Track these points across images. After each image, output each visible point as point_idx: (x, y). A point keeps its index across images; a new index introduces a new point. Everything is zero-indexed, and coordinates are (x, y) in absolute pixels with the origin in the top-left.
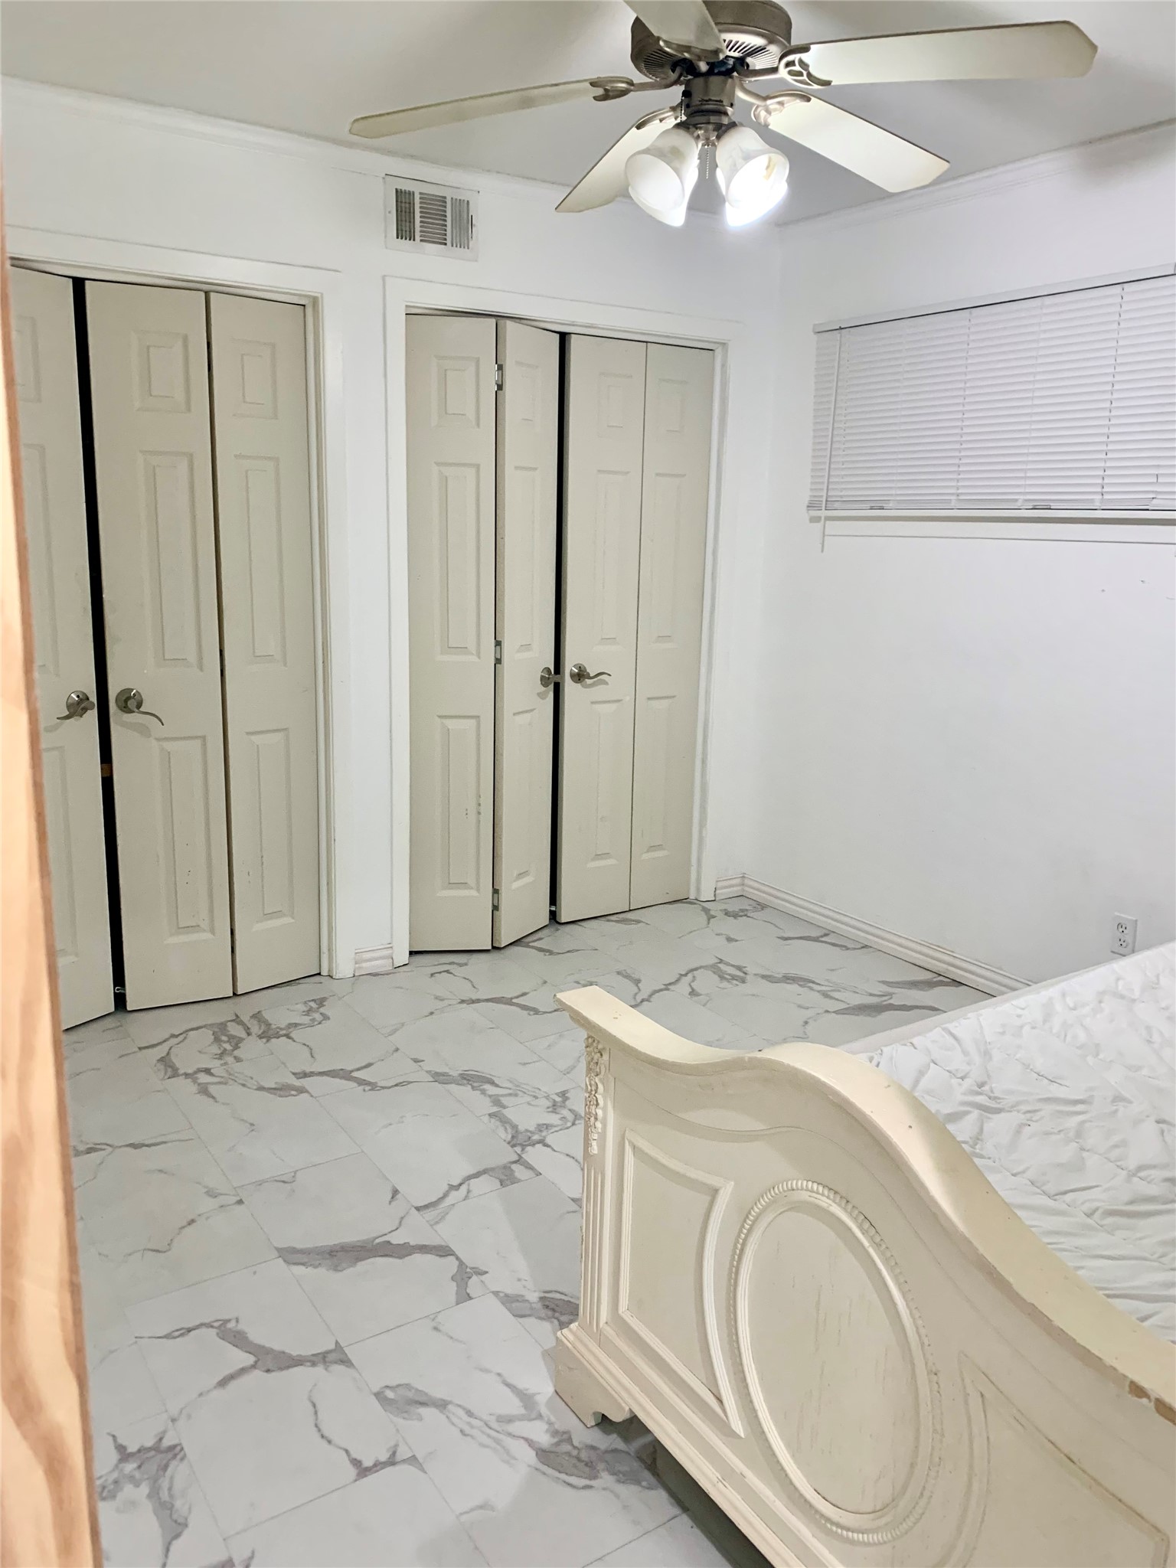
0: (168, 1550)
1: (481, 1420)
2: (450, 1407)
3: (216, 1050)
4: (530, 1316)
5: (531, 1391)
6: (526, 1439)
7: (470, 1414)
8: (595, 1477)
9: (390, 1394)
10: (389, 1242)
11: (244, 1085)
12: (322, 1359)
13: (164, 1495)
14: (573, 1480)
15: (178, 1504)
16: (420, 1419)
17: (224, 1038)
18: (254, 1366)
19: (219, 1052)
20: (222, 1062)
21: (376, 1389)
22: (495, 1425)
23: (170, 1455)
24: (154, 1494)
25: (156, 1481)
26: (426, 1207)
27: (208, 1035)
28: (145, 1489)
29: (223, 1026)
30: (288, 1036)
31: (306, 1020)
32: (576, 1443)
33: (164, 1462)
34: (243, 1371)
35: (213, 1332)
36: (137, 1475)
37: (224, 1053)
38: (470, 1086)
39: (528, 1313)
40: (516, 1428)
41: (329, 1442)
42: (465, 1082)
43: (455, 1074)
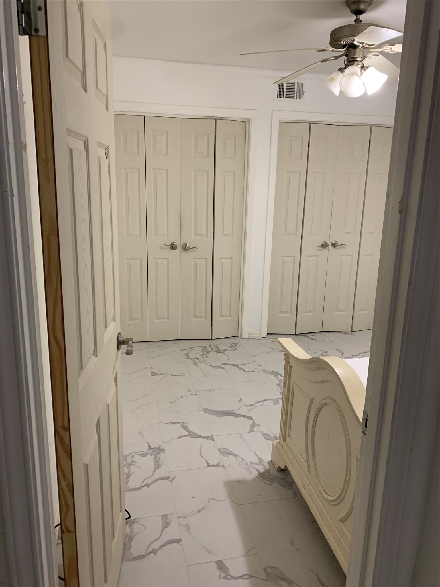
0: (155, 471)
1: (245, 462)
2: (238, 457)
3: (202, 353)
4: (269, 440)
5: (262, 458)
6: (256, 469)
7: (243, 460)
8: (273, 483)
9: (222, 450)
10: (235, 412)
11: (207, 364)
12: (207, 438)
13: (157, 459)
14: (266, 482)
15: (160, 462)
16: (229, 458)
17: (205, 351)
18: (188, 435)
19: (202, 354)
20: (202, 357)
21: (219, 447)
22: (249, 464)
23: (161, 451)
24: (155, 458)
25: (156, 455)
26: (248, 405)
27: (200, 349)
28: (153, 456)
29: (205, 347)
30: (223, 353)
31: (230, 349)
32: (271, 474)
33: (159, 452)
34: (185, 436)
35: (180, 425)
36: (152, 453)
37: (204, 354)
38: (273, 375)
39: (270, 439)
40: (255, 466)
41: (202, 457)
42: (273, 374)
43: (270, 371)
